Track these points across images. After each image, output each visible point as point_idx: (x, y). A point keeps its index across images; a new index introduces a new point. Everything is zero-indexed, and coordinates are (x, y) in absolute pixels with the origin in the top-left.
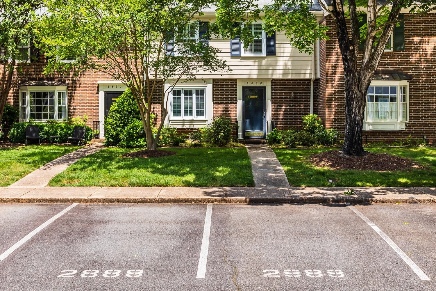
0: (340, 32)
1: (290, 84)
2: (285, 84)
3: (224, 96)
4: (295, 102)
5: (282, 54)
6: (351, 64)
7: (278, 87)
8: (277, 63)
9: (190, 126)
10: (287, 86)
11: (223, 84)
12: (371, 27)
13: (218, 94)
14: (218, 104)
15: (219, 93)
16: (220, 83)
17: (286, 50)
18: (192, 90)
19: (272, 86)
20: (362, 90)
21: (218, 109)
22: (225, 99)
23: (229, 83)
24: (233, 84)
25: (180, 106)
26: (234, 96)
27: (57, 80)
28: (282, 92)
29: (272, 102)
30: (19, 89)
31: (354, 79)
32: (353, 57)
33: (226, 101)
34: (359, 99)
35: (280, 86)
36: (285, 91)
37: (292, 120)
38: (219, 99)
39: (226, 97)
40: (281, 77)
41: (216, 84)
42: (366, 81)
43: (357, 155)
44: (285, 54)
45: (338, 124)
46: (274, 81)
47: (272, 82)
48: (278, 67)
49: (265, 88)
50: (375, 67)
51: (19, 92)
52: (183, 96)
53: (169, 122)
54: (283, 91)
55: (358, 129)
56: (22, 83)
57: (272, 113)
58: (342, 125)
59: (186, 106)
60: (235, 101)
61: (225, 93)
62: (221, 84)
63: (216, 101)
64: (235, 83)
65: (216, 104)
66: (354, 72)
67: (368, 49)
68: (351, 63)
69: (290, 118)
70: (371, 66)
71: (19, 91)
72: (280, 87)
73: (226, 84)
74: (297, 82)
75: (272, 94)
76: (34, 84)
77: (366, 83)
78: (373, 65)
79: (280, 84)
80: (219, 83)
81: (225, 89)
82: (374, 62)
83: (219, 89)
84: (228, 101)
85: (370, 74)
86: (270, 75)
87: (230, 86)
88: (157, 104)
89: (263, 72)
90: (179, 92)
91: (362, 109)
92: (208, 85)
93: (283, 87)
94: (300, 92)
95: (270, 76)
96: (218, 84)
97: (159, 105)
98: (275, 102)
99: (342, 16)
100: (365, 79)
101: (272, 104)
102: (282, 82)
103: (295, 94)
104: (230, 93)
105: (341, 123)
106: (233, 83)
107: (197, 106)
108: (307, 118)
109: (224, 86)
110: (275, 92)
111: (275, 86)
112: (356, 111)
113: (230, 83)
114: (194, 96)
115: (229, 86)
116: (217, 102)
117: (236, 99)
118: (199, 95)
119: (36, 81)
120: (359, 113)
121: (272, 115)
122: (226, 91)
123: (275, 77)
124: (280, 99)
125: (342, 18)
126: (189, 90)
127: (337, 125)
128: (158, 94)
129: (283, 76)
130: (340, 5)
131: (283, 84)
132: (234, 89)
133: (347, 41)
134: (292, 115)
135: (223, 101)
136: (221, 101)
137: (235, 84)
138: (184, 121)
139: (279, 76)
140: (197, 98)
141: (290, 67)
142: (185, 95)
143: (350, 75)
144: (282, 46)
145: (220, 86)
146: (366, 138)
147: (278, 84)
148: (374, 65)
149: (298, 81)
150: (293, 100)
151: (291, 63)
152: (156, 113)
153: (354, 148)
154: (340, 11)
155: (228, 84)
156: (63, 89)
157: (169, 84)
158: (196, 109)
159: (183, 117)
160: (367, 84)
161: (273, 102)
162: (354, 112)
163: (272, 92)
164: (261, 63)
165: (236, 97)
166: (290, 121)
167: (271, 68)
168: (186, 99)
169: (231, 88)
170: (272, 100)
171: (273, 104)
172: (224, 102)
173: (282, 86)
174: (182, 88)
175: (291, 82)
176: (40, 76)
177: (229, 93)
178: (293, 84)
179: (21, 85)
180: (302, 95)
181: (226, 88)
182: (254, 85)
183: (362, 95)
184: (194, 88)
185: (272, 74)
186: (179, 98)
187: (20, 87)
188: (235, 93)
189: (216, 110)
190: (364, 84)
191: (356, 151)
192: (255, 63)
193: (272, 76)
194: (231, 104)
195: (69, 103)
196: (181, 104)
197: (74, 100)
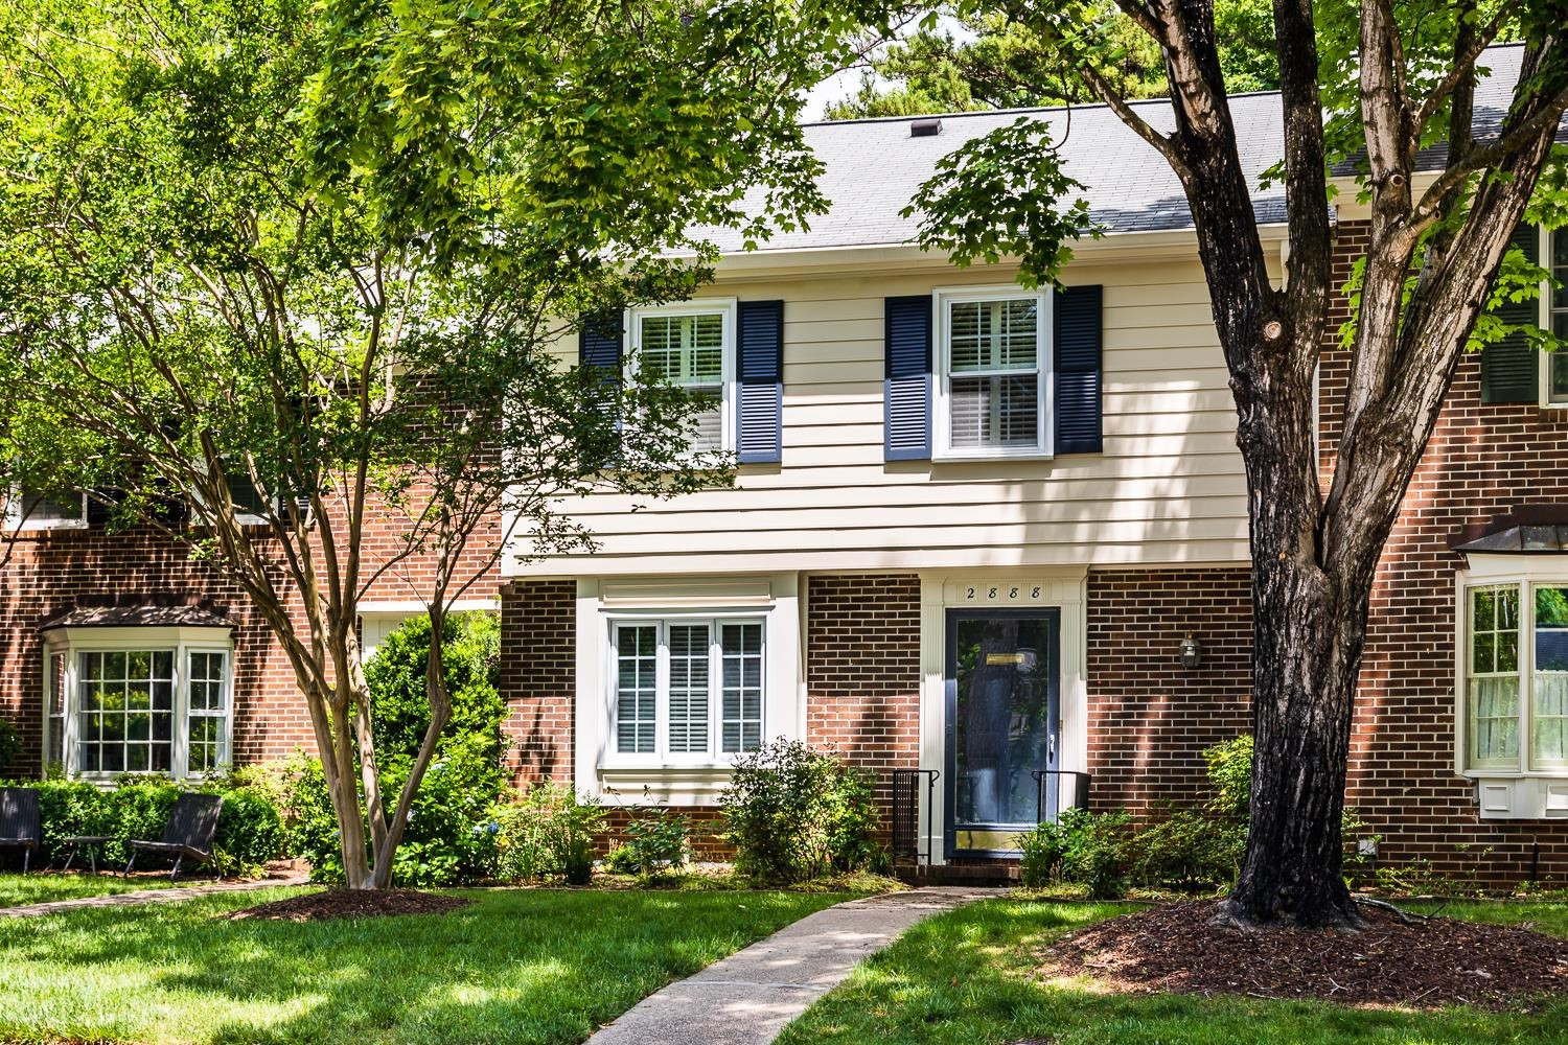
0: (1213, 250)
1: (1179, 594)
2: (1154, 594)
3: (858, 654)
4: (1207, 683)
5: (1140, 446)
6: (1270, 419)
7: (1121, 612)
8: (1113, 489)
9: (696, 800)
10: (1166, 603)
11: (854, 599)
12: (1383, 210)
13: (830, 647)
14: (831, 694)
15: (835, 639)
16: (842, 592)
17: (1162, 424)
18: (706, 628)
19: (1089, 603)
20: (1336, 564)
21: (828, 716)
22: (864, 670)
23: (882, 591)
24: (902, 599)
25: (649, 702)
26: (905, 654)
27: (195, 601)
28: (1139, 636)
29: (1089, 684)
30: (43, 641)
31: (1291, 504)
32: (1281, 380)
33: (870, 678)
34: (1317, 611)
35: (1133, 603)
36: (1154, 627)
37: (1192, 772)
38: (834, 670)
39: (870, 662)
40: (1132, 556)
41: (824, 600)
42: (1358, 513)
43: (1300, 921)
44: (1158, 446)
45: (1383, 783)
46: (1098, 579)
47: (1090, 587)
48: (1119, 511)
49: (1054, 614)
50: (1411, 435)
51: (41, 656)
52: (663, 656)
53: (600, 779)
54: (1146, 627)
55: (1308, 780)
56: (56, 613)
57: (1089, 739)
58: (1405, 789)
59: (677, 701)
60: (909, 678)
61: (865, 639)
62: (847, 599)
63: (822, 678)
64: (913, 591)
65: (822, 694)
66: (1291, 462)
67: (1372, 334)
68: (1271, 412)
69: (1181, 763)
70: (1385, 430)
71: (41, 650)
72: (1128, 612)
73: (871, 599)
74: (1218, 585)
75: (1090, 644)
76: (97, 618)
77: (1359, 525)
78: (1397, 425)
79: (1129, 595)
80: (834, 592)
81: (866, 623)
82: (1404, 408)
83: (835, 623)
84: (878, 678)
85: (1382, 473)
86: (1080, 550)
87: (889, 607)
88: (550, 694)
89: (1051, 534)
90: (648, 637)
91: (1336, 669)
92: (779, 602)
93: (1146, 611)
94: (1233, 634)
95: (1079, 556)
96: (831, 600)
97: (560, 702)
98: (1106, 684)
99: (1220, 161)
100: (1354, 502)
101: (1089, 692)
102: (1141, 586)
103: (1202, 643)
104: (889, 639)
105: (1400, 783)
106: (905, 591)
107: (730, 701)
108: (1225, 756)
109: (858, 607)
110: (1107, 636)
111: (1108, 603)
112: (1301, 680)
113: (889, 591)
114: (716, 655)
115: (881, 607)
116: (825, 686)
117: (918, 670)
118: (737, 651)
119: (109, 605)
120: (1317, 687)
121: (1089, 747)
122: (870, 631)
123: (1105, 557)
124: (1132, 668)
125: (1219, 170)
126: (693, 628)
127: (1379, 793)
128: (558, 649)
129: (1144, 554)
130: (1198, 93)
131: (1147, 595)
132: (906, 623)
133: (1255, 296)
134: (1189, 747)
135: (853, 678)
136: (846, 678)
137: (911, 599)
138: (667, 773)
139: (1128, 556)
140: (730, 666)
141: (1180, 508)
142: (673, 651)
143: (1270, 481)
144: (1141, 405)
145: (842, 608)
146: (1535, 858)
147: (1121, 595)
148: (1406, 420)
149: (1221, 577)
150: (1194, 675)
151: (1188, 489)
152: (551, 739)
153: (1289, 881)
154: (1208, 129)
155: (878, 599)
156: (214, 639)
157: (601, 599)
158: (725, 716)
159: (662, 756)
160: (1369, 528)
161: (1096, 684)
162: (1288, 681)
163: (1089, 636)
164: (1041, 491)
165: (918, 662)
166: (1181, 780)
167: (1085, 516)
168: (677, 670)
169: (894, 615)
170: (1090, 676)
171: (1095, 692)
172: (857, 686)
173: (1141, 603)
174: (663, 621)
175: (1184, 586)
176: (128, 585)
177: (882, 639)
178: (1197, 594)
179: (51, 624)
180: (1241, 650)
181: (870, 615)
182: (1002, 601)
183: (1337, 589)
184: (715, 619)
185: (1093, 544)
186: (649, 667)
187: (48, 634)
188: (913, 638)
189: (821, 724)
190: (1350, 531)
191: (1296, 897)
192: (1007, 491)
193: (1092, 554)
194: (894, 693)
195: (240, 700)
196: (654, 694)
197: (260, 686)
